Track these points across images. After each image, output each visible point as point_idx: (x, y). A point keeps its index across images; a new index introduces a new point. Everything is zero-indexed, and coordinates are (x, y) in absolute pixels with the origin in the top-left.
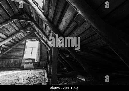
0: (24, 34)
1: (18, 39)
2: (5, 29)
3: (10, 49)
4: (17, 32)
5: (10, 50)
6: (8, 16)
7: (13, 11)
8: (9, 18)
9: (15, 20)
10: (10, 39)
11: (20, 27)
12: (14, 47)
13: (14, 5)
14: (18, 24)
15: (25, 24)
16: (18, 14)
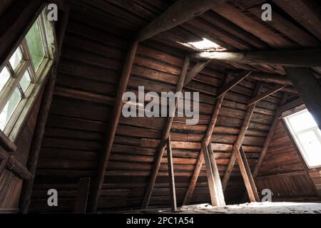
0: (264, 108)
1: (262, 124)
2: (224, 118)
3: (264, 152)
4: (246, 111)
5: (267, 154)
6: (211, 98)
7: (211, 86)
8: (214, 99)
9: (224, 95)
10: (246, 131)
11: (243, 99)
12: (267, 144)
13: (205, 78)
14: (235, 98)
15: (249, 88)
16: (221, 83)
